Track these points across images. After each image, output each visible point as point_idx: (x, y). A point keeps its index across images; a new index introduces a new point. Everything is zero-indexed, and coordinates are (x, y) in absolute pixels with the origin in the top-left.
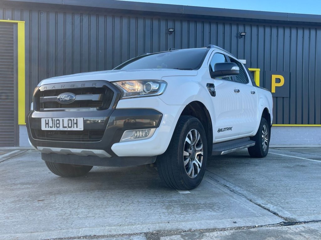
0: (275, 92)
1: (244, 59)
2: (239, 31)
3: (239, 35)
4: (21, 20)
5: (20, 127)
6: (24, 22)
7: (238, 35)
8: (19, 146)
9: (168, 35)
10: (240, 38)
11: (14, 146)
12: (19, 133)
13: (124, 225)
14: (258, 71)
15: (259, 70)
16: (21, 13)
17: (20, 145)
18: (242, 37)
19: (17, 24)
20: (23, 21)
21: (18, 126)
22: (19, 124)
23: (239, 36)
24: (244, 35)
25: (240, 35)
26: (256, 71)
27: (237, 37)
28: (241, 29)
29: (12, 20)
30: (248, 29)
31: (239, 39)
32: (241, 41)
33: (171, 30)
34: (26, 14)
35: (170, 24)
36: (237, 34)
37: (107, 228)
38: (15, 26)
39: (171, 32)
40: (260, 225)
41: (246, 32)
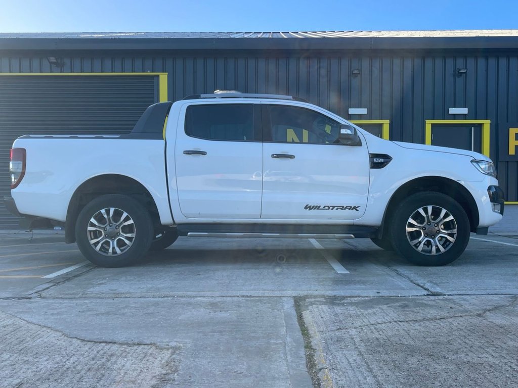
0: (514, 154)
1: (466, 107)
2: (458, 67)
3: (457, 72)
4: (163, 72)
6: (167, 73)
7: (455, 73)
9: (352, 78)
10: (459, 77)
13: (276, 291)
14: (487, 124)
15: (489, 121)
16: (163, 61)
18: (461, 75)
19: (158, 76)
20: (165, 72)
23: (457, 74)
24: (466, 73)
25: (459, 73)
26: (483, 124)
27: (454, 76)
28: (460, 62)
29: (153, 72)
30: (471, 62)
31: (457, 79)
32: (460, 81)
33: (356, 72)
34: (169, 63)
35: (355, 64)
36: (455, 71)
37: (261, 292)
38: (156, 78)
39: (356, 75)
40: (403, 295)
41: (468, 67)
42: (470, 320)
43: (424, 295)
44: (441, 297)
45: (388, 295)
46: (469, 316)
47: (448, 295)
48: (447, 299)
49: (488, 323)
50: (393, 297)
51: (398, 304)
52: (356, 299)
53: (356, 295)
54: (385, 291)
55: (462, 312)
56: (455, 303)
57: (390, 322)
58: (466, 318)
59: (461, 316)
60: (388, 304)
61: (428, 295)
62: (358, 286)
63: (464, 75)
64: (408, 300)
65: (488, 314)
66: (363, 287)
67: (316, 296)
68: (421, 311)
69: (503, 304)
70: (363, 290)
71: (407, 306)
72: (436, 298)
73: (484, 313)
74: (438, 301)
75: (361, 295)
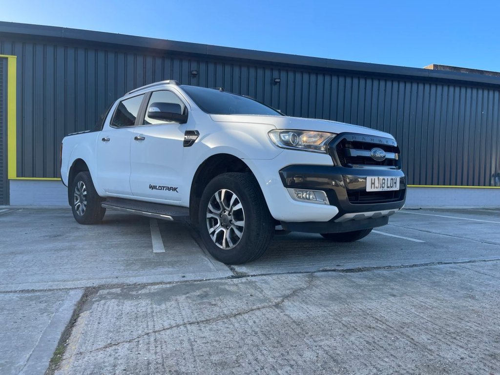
2: (274, 77)
4: (12, 55)
5: (11, 182)
6: (16, 57)
8: (9, 205)
9: (191, 78)
10: (274, 85)
11: (3, 205)
12: (9, 189)
16: (12, 45)
17: (11, 203)
18: (276, 84)
19: (7, 59)
20: (14, 55)
21: (8, 181)
22: (9, 178)
23: (274, 83)
24: (279, 82)
25: (274, 81)
27: (271, 84)
28: (276, 74)
30: (283, 74)
31: (273, 87)
32: (275, 88)
33: (195, 72)
34: (19, 47)
35: (194, 66)
36: (272, 80)
38: (4, 61)
39: (194, 75)
40: (208, 278)
41: (281, 78)
42: (268, 316)
43: (228, 278)
44: (244, 280)
45: (193, 279)
46: (267, 307)
47: (252, 276)
48: (250, 282)
49: (285, 318)
50: (198, 281)
51: (198, 293)
52: (156, 287)
53: (159, 281)
54: (191, 274)
55: (261, 301)
56: (256, 288)
57: (178, 326)
58: (264, 311)
59: (259, 309)
60: (188, 293)
61: (233, 277)
62: (166, 269)
63: (278, 84)
64: (210, 285)
65: (286, 303)
66: (171, 269)
67: (114, 285)
68: (219, 303)
69: (301, 286)
70: (169, 274)
71: (206, 295)
72: (239, 280)
73: (283, 301)
74: (240, 286)
75: (165, 281)
